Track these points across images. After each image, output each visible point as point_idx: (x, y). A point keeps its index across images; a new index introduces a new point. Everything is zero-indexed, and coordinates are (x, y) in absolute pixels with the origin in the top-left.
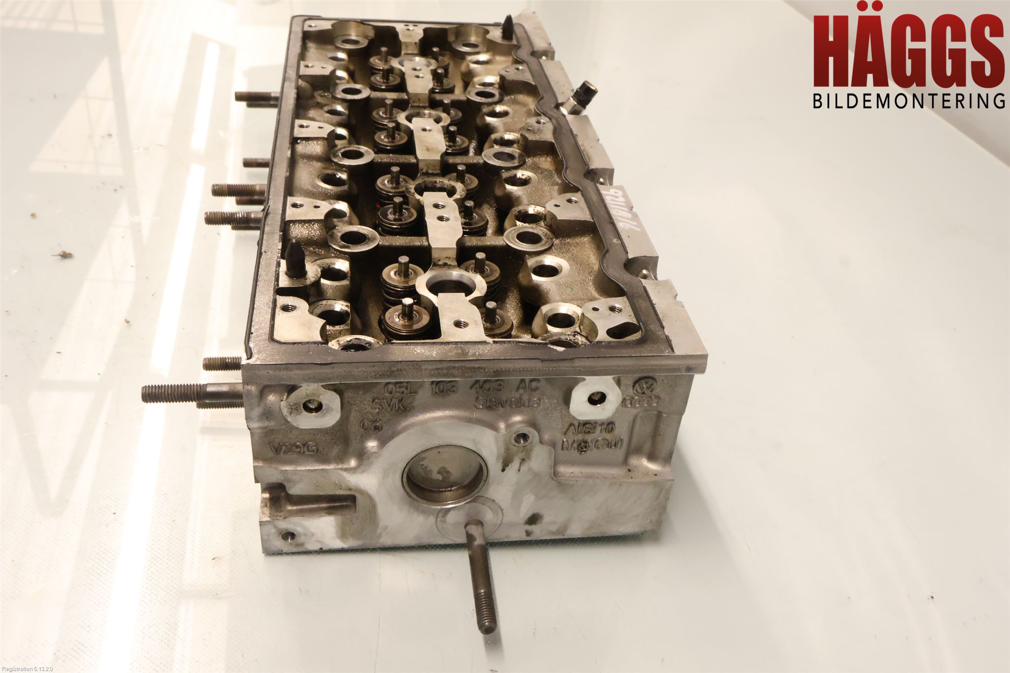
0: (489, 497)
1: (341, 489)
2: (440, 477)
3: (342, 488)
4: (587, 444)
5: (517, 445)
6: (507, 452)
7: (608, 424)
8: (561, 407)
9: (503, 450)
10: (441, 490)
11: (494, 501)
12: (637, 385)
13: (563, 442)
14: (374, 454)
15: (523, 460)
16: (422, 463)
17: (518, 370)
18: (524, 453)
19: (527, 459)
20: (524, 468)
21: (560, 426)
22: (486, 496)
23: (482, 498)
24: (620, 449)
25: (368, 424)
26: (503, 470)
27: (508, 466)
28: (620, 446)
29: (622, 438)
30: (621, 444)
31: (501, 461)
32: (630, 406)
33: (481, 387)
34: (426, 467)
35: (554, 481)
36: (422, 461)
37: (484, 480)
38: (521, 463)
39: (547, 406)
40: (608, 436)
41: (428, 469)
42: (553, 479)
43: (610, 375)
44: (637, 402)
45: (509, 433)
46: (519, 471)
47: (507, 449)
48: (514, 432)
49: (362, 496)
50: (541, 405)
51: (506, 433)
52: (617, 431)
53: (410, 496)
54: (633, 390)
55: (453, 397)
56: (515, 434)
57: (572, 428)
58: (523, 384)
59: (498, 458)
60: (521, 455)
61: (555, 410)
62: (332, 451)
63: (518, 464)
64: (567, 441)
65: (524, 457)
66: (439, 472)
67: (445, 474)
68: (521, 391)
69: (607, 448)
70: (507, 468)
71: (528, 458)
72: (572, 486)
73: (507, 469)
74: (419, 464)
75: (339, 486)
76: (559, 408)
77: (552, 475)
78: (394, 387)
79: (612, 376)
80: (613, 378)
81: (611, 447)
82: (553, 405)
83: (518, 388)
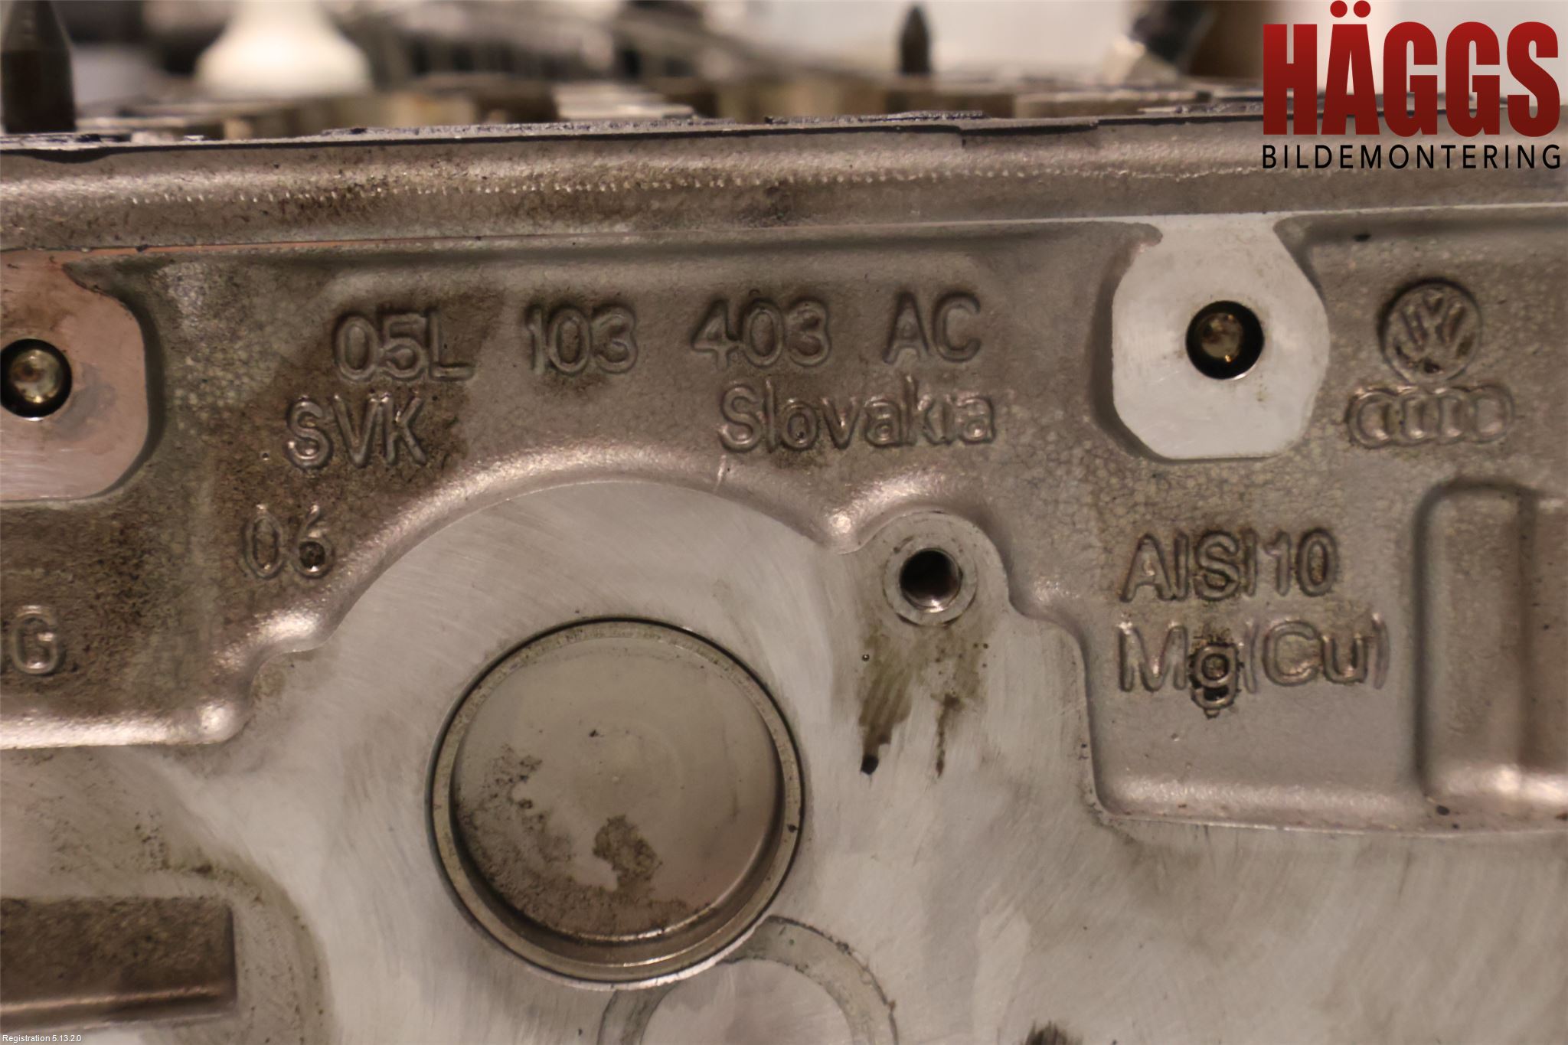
0: (820, 927)
1: (165, 865)
2: (605, 875)
3: (172, 862)
4: (1229, 653)
5: (913, 616)
6: (876, 656)
7: (1306, 536)
8: (1088, 445)
9: (855, 647)
10: (614, 939)
11: (844, 947)
12: (1394, 317)
13: (1122, 637)
14: (297, 663)
15: (951, 703)
16: (521, 792)
17: (869, 180)
18: (950, 665)
19: (965, 700)
20: (961, 754)
21: (1096, 555)
22: (810, 921)
23: (792, 932)
24: (1378, 686)
25: (275, 535)
26: (869, 764)
27: (885, 738)
28: (1378, 666)
29: (1376, 617)
30: (1382, 654)
31: (854, 711)
32: (1381, 435)
33: (736, 334)
34: (541, 817)
35: (1102, 834)
36: (523, 778)
37: (792, 828)
38: (942, 722)
39: (1025, 439)
40: (1317, 611)
41: (552, 822)
42: (1098, 823)
43: (1262, 206)
44: (1411, 420)
45: (869, 546)
46: (940, 766)
47: (874, 641)
48: (894, 542)
49: (259, 907)
50: (1002, 436)
51: (857, 548)
52: (1349, 584)
53: (473, 919)
54: (1383, 348)
55: (624, 387)
56: (897, 550)
57: (1148, 556)
58: (907, 319)
59: (838, 692)
60: (938, 677)
61: (1060, 463)
62: (124, 664)
63: (933, 728)
64: (1136, 630)
65: (954, 689)
66: (602, 851)
67: (627, 858)
68: (906, 356)
69: (1322, 681)
70: (882, 749)
71: (972, 693)
72: (1191, 861)
73: (887, 754)
74: (510, 800)
75: (156, 847)
76: (1078, 452)
77: (1093, 798)
78: (372, 330)
79: (1273, 217)
80: (1280, 228)
81: (1338, 672)
82: (1052, 437)
83: (892, 334)
